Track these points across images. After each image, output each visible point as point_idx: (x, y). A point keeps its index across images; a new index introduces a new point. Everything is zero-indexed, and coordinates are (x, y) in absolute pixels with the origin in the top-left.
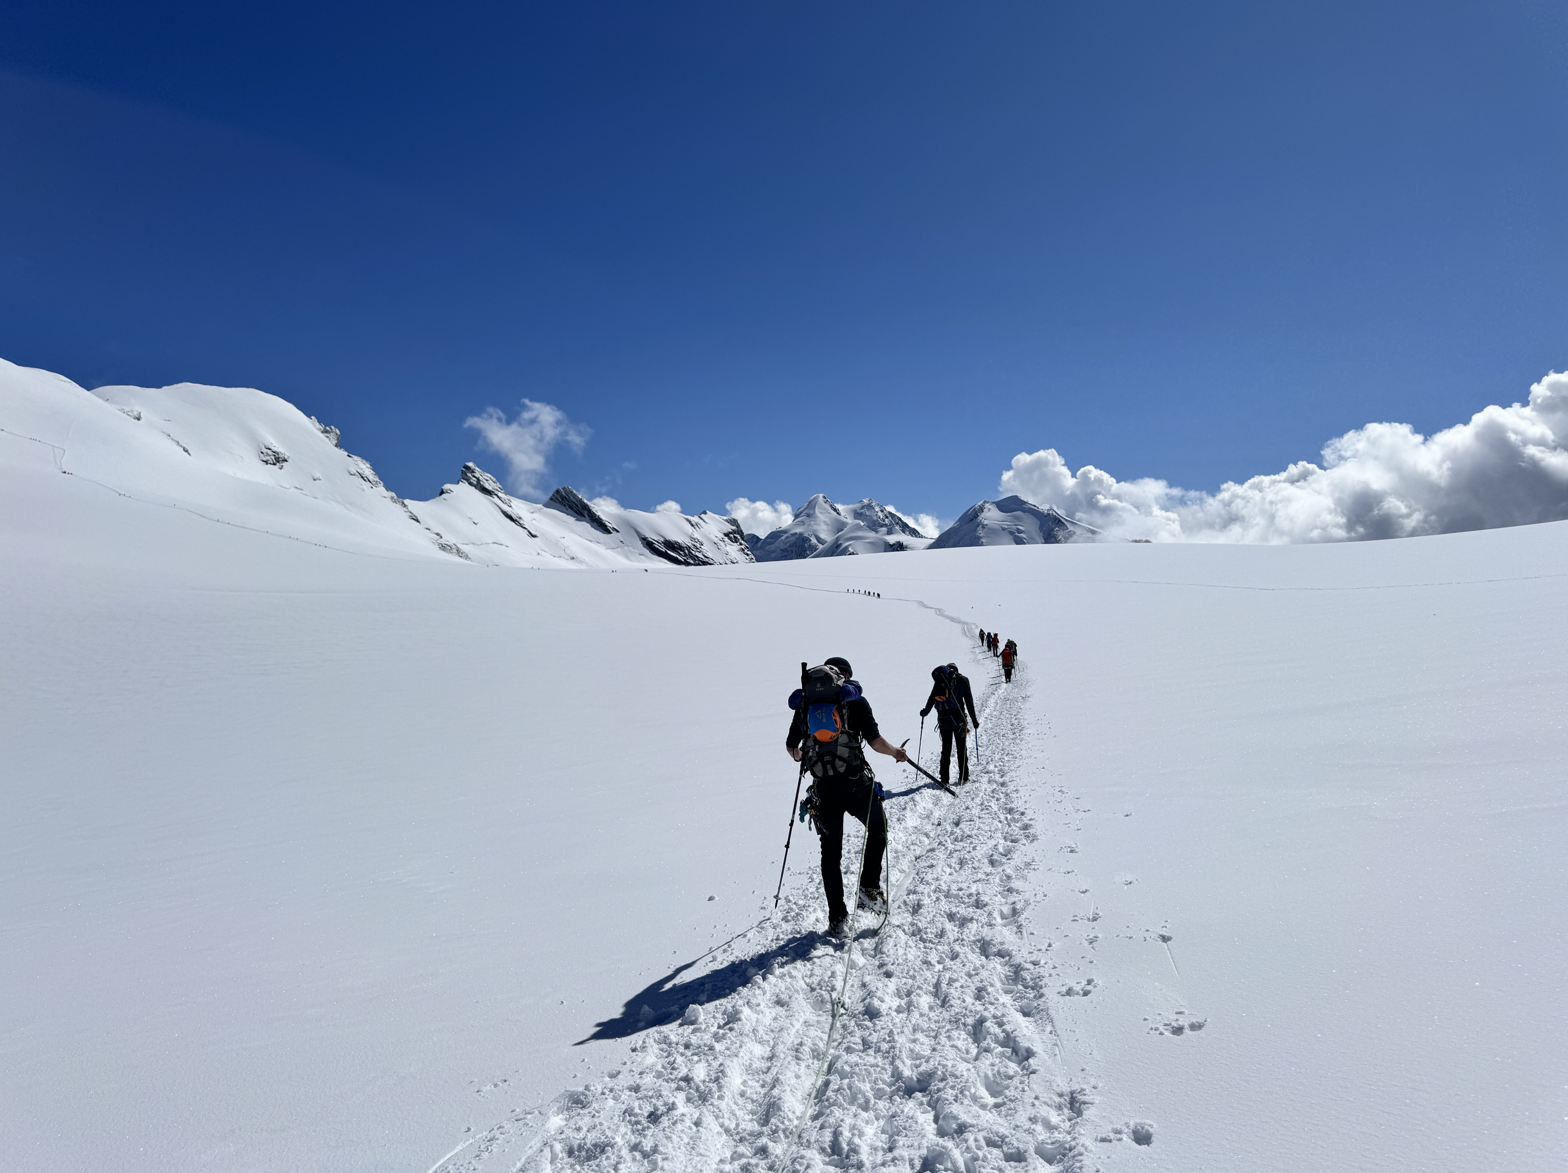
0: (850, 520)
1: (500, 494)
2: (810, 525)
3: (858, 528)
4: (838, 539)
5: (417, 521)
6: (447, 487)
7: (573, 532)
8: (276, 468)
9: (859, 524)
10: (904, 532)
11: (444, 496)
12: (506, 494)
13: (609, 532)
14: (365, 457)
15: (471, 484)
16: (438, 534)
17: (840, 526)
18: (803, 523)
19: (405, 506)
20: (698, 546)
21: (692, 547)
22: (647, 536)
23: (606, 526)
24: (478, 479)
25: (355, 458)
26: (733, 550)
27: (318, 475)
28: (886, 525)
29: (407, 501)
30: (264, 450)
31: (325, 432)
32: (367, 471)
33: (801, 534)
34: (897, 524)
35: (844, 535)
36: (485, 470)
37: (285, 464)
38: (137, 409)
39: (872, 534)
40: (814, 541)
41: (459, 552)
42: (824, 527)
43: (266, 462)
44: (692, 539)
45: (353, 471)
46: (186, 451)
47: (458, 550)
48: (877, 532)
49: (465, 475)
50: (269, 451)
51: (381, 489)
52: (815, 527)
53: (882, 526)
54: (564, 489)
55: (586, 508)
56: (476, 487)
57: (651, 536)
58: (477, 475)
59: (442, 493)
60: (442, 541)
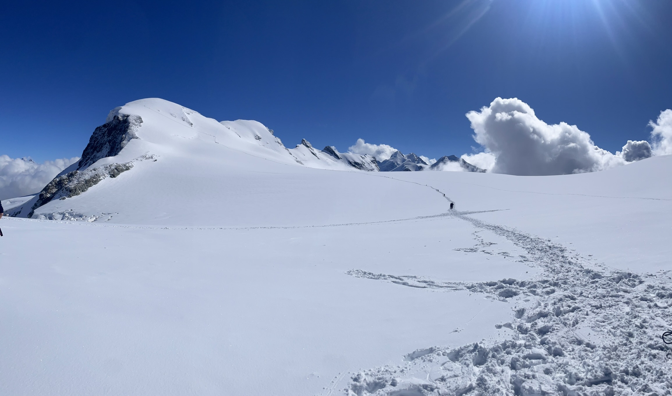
0: (406, 159)
1: (311, 147)
2: (395, 159)
3: (409, 161)
4: (403, 164)
5: (291, 154)
6: (298, 145)
7: (330, 158)
8: (258, 140)
9: (410, 160)
10: (422, 163)
11: (297, 147)
12: (313, 147)
13: (339, 159)
14: (279, 138)
15: (304, 144)
16: (296, 158)
17: (404, 160)
18: (393, 159)
19: (288, 150)
20: (364, 164)
21: (362, 164)
22: (350, 160)
23: (339, 157)
24: (306, 143)
25: (277, 138)
26: (373, 166)
27: (268, 142)
28: (417, 161)
29: (289, 149)
30: (256, 136)
31: (270, 131)
32: (280, 141)
33: (392, 162)
34: (420, 160)
35: (404, 163)
36: (308, 141)
37: (261, 139)
38: (229, 126)
39: (413, 163)
40: (396, 164)
41: (301, 163)
42: (399, 160)
43: (256, 139)
44: (362, 162)
45: (276, 141)
46: (240, 136)
47: (301, 162)
48: (414, 162)
49: (303, 142)
50: (257, 137)
51: (283, 146)
52: (397, 160)
53: (416, 161)
54: (328, 146)
55: (334, 152)
56: (305, 145)
57: (351, 161)
58: (306, 142)
59: (296, 147)
60: (297, 160)
